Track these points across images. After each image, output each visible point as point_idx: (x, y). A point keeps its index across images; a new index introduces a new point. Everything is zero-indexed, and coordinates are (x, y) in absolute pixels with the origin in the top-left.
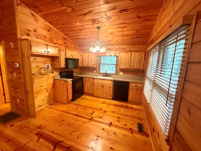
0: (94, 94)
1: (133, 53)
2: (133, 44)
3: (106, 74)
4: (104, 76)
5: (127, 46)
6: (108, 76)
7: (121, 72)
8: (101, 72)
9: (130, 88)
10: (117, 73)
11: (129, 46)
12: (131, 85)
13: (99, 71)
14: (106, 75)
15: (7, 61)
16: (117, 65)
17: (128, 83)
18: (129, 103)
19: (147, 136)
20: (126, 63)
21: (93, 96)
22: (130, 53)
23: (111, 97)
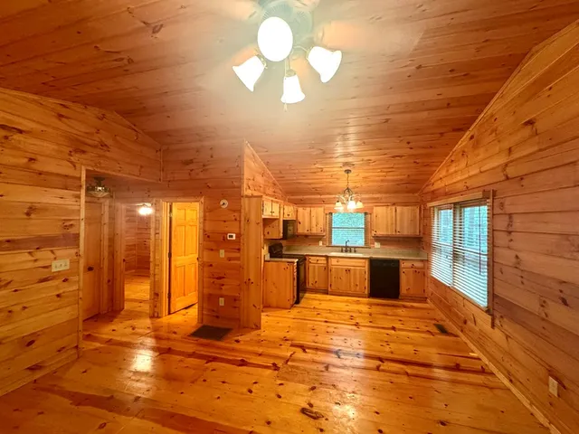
0: (329, 289)
1: (399, 209)
2: (396, 192)
3: (346, 247)
4: (342, 251)
5: (384, 195)
6: (350, 251)
7: (376, 244)
8: (334, 243)
9: (402, 270)
10: (367, 245)
11: (388, 195)
12: (402, 265)
13: (330, 242)
14: (347, 249)
15: (204, 231)
16: (366, 230)
17: (397, 262)
18: (402, 300)
19: (456, 336)
20: (387, 226)
21: (326, 292)
22: (394, 208)
23: (366, 292)
